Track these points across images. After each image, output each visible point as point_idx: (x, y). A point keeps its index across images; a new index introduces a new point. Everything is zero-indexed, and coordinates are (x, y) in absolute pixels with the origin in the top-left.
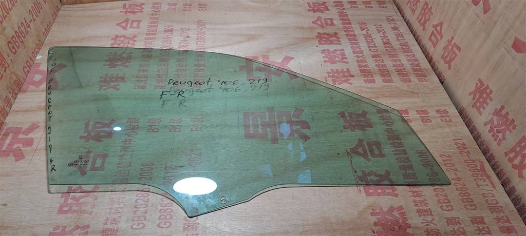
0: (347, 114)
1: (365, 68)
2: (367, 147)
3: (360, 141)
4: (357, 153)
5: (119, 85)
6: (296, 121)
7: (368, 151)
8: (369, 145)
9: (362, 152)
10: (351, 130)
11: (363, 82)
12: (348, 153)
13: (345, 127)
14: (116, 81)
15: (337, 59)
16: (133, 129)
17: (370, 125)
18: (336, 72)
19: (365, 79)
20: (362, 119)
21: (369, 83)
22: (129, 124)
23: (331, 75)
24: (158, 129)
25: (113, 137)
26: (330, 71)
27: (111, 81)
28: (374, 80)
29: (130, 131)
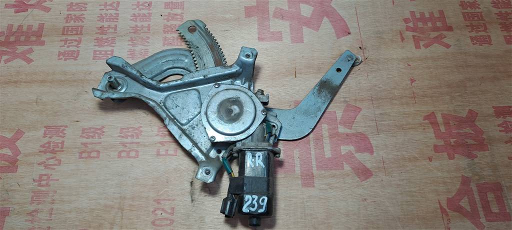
0: (440, 119)
1: (473, 11)
2: (477, 197)
3: (465, 181)
4: (459, 210)
5: (31, 51)
6: (347, 135)
7: (479, 206)
8: (482, 191)
9: (468, 208)
10: (448, 154)
11: (469, 41)
12: (443, 210)
13: (436, 149)
14: (27, 42)
16: (53, 152)
17: (482, 145)
19: (473, 34)
20: (468, 130)
21: (481, 45)
22: (46, 140)
24: (98, 152)
25: (19, 170)
27: (18, 42)
28: (489, 36)
29: (49, 155)
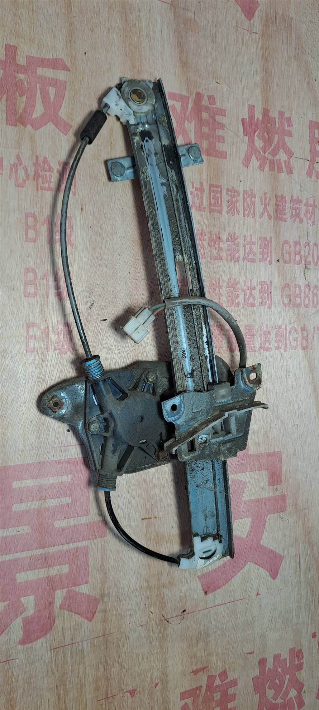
14: (200, 134)
15: (270, 693)
18: (225, 694)
23: (217, 682)
26: (231, 676)
